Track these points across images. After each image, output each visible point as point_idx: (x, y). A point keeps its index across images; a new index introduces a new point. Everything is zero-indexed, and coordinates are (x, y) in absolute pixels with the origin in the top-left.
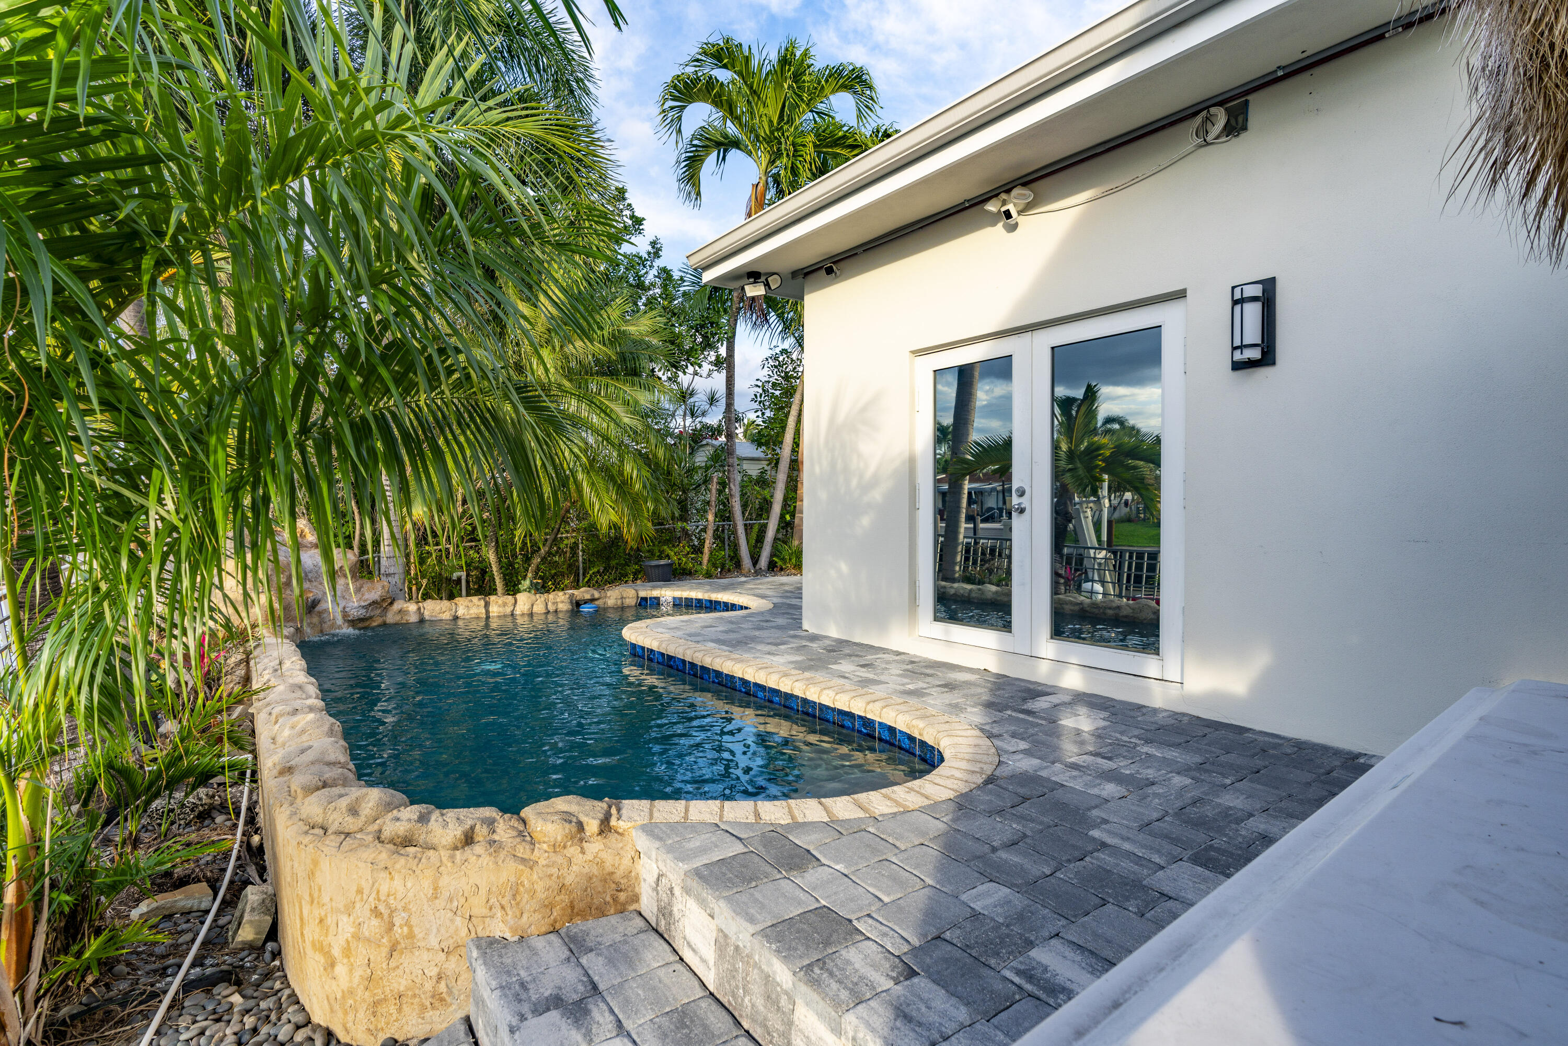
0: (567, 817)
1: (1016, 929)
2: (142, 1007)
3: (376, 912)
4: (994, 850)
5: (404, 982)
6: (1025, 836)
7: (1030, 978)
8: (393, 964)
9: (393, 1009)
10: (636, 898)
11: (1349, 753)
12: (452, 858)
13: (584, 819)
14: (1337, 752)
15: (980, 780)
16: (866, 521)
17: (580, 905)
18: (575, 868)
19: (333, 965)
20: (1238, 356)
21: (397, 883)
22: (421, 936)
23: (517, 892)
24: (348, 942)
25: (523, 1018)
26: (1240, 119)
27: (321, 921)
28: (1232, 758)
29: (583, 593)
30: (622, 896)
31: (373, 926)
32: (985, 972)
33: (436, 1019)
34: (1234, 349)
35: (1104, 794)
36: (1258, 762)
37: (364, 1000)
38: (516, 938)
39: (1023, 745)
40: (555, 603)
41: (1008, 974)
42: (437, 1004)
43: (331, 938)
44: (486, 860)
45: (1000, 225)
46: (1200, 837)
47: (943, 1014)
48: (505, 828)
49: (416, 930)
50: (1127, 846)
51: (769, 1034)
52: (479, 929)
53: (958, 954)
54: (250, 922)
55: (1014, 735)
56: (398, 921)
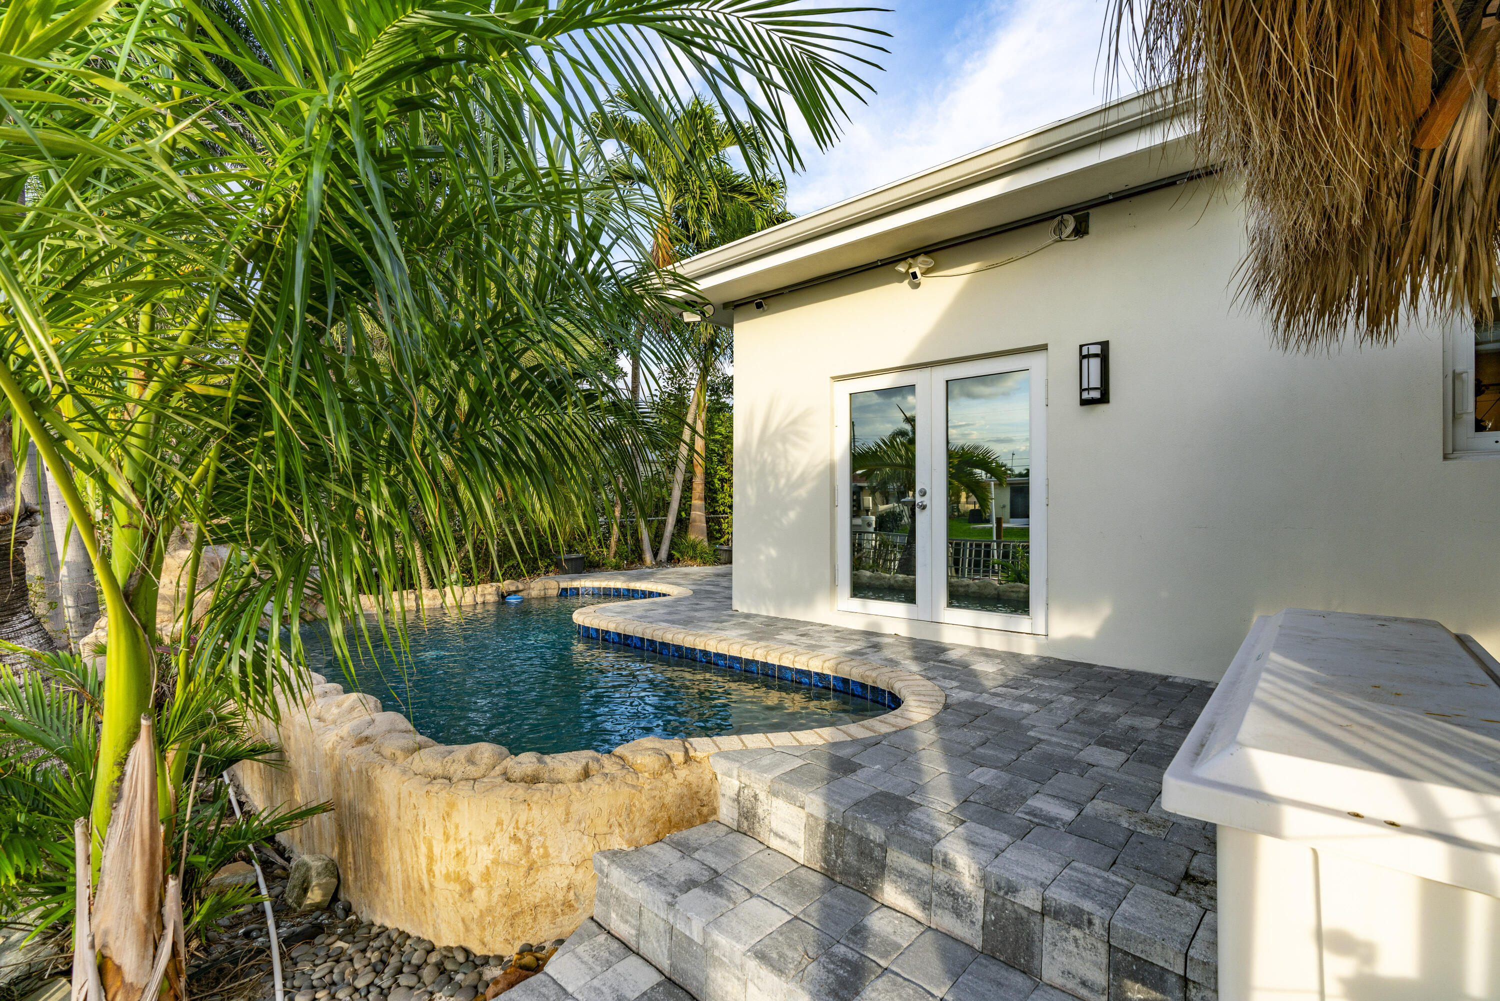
0: (658, 752)
1: (1012, 791)
2: (252, 962)
3: (515, 839)
4: (974, 748)
5: (539, 895)
6: (988, 739)
7: (1035, 816)
8: (529, 881)
9: (529, 919)
10: (714, 811)
11: (1161, 676)
12: (579, 788)
13: (670, 753)
14: (1154, 676)
15: (940, 707)
16: (792, 515)
17: (675, 820)
18: (671, 790)
19: (471, 890)
20: (1085, 395)
21: (535, 812)
22: (554, 854)
23: (631, 811)
24: (487, 868)
25: (674, 896)
26: (1083, 225)
27: (458, 854)
28: (1092, 683)
29: (507, 585)
30: (705, 810)
31: (511, 851)
32: (1006, 815)
33: (566, 923)
34: (1082, 390)
35: (1025, 710)
36: (1111, 686)
37: (503, 915)
38: (633, 848)
39: (955, 684)
40: (484, 595)
41: (1020, 815)
42: (567, 910)
43: (469, 867)
44: (606, 788)
45: (906, 282)
46: (1096, 730)
47: (995, 839)
48: (609, 764)
49: (551, 850)
50: (1054, 739)
51: (862, 879)
52: (602, 844)
53: (984, 808)
54: (319, 885)
55: (945, 677)
56: (534, 844)
